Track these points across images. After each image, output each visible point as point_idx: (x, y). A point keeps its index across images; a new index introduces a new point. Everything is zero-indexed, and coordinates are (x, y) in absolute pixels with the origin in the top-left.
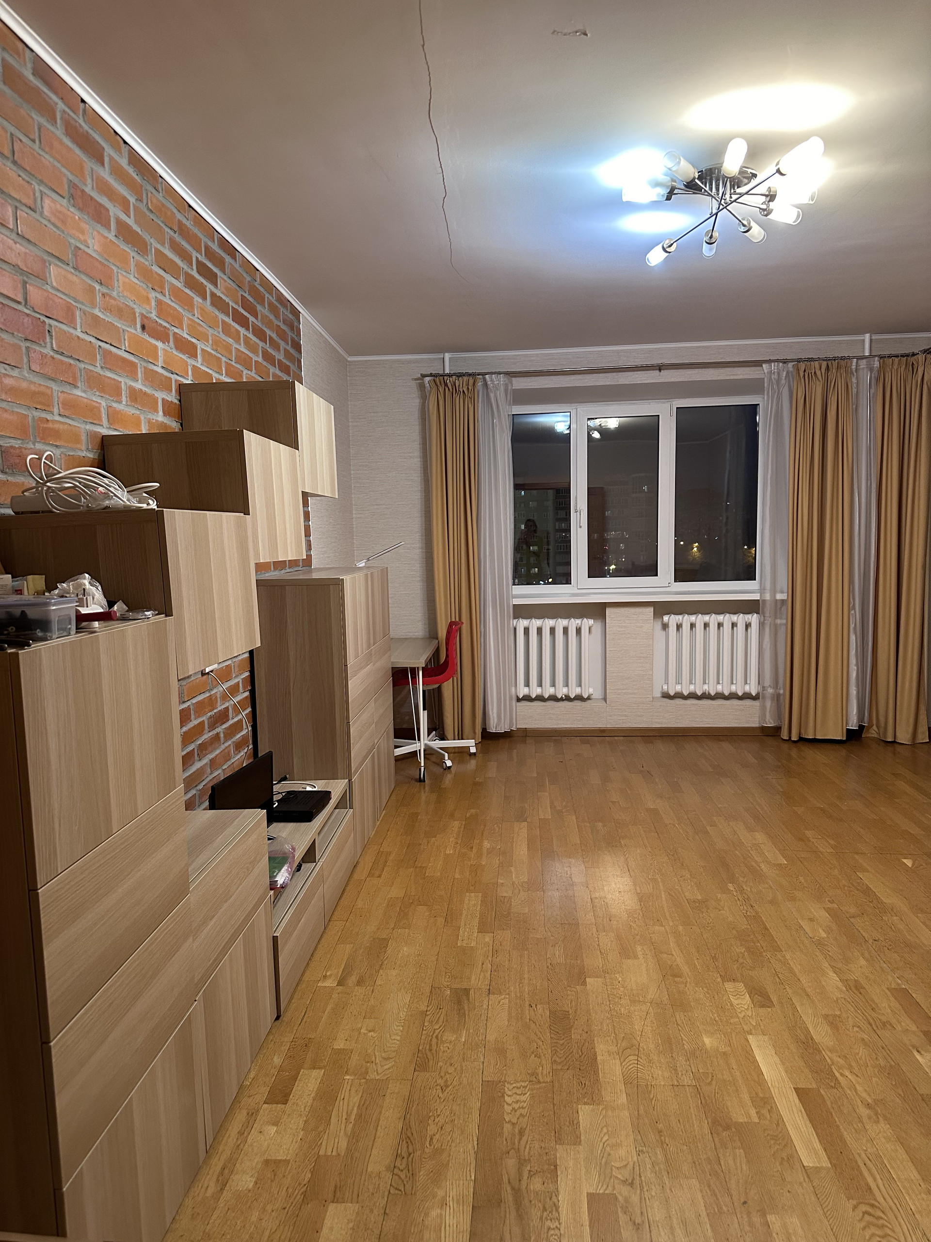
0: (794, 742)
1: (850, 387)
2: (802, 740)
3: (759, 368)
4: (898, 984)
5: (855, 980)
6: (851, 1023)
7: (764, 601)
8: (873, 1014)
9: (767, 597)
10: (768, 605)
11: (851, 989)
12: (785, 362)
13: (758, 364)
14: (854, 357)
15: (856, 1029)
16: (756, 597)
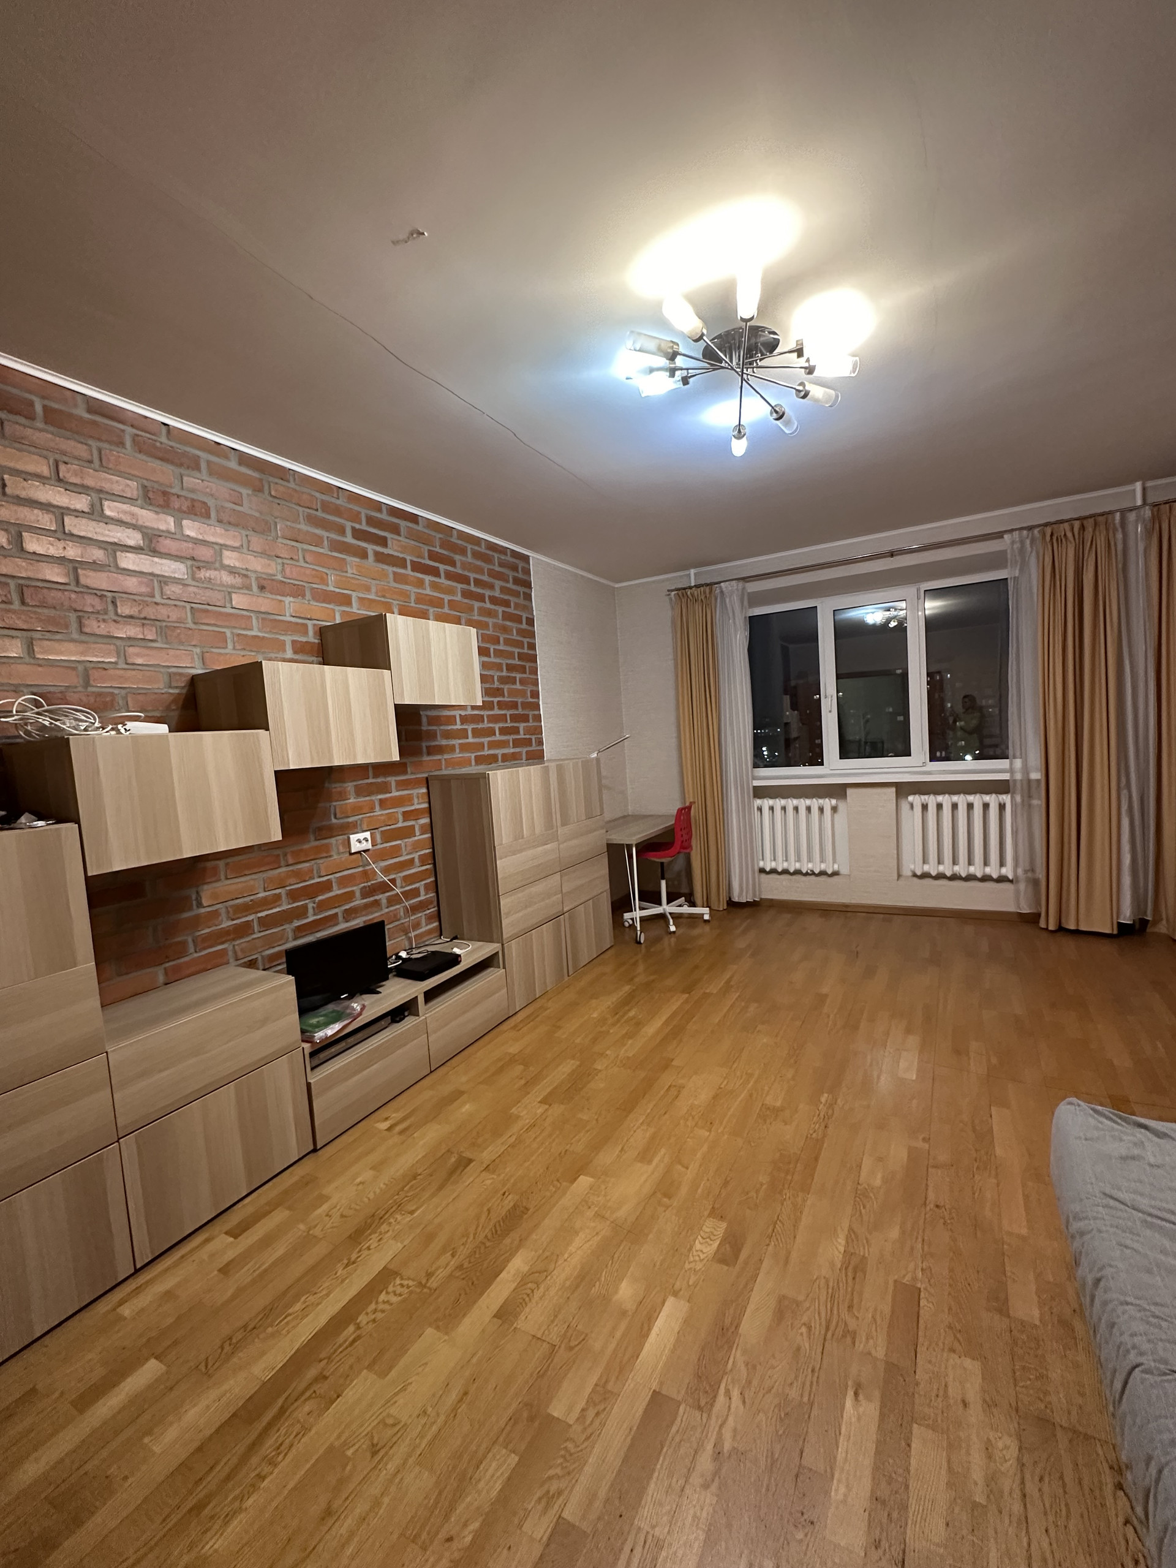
0: (1052, 931)
1: (1112, 543)
2: (1061, 929)
3: (1001, 540)
4: (914, 1279)
5: (863, 1256)
6: (805, 1319)
7: (1015, 781)
8: (845, 1315)
9: (1018, 776)
10: (1019, 786)
11: (846, 1269)
12: (1030, 528)
13: (999, 535)
14: (1117, 511)
15: (804, 1330)
16: (1006, 776)
